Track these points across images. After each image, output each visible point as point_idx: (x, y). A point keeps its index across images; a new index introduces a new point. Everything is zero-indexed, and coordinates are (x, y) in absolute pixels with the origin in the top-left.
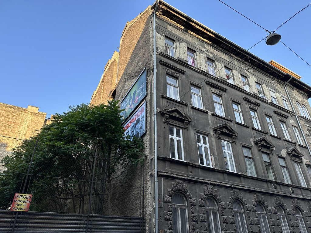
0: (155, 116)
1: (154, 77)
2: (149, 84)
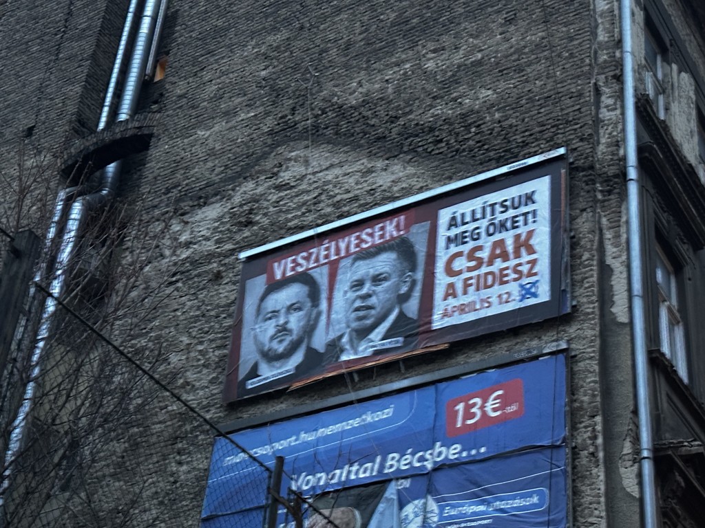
0: (648, 467)
1: (623, 229)
2: (586, 256)
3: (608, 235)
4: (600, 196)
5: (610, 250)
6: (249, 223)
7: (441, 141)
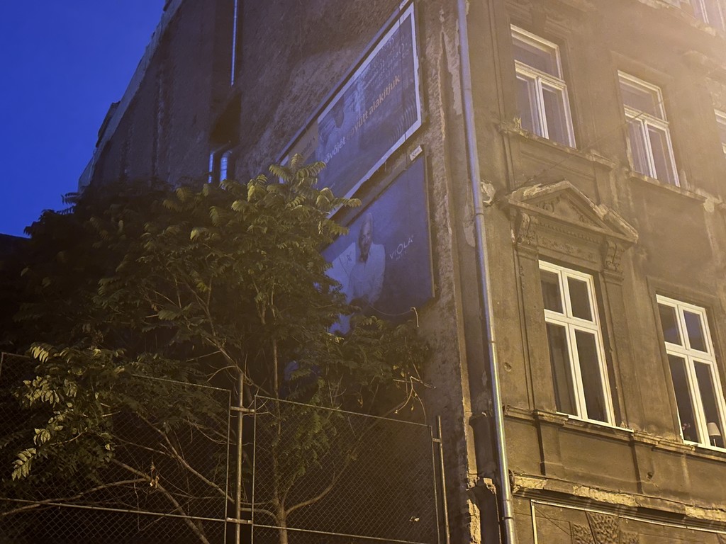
0: (479, 221)
1: (457, 39)
2: (434, 72)
3: (448, 48)
4: (442, 19)
5: (450, 59)
6: (284, 134)
7: (361, 22)
